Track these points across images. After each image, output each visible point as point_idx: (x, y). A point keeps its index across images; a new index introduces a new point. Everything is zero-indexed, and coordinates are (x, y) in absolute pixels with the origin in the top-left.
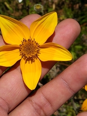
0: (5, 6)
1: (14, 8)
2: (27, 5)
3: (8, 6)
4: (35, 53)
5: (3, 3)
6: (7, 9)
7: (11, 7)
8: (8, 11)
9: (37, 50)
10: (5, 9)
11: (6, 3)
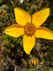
0: (11, 3)
1: (16, 4)
2: (25, 5)
3: (12, 3)
4: (33, 32)
5: (10, 1)
6: (12, 5)
7: (14, 4)
8: (12, 6)
9: (34, 30)
10: (10, 4)
11: (11, 1)
